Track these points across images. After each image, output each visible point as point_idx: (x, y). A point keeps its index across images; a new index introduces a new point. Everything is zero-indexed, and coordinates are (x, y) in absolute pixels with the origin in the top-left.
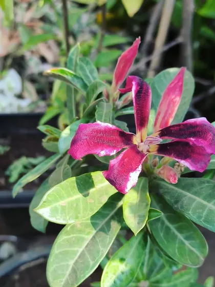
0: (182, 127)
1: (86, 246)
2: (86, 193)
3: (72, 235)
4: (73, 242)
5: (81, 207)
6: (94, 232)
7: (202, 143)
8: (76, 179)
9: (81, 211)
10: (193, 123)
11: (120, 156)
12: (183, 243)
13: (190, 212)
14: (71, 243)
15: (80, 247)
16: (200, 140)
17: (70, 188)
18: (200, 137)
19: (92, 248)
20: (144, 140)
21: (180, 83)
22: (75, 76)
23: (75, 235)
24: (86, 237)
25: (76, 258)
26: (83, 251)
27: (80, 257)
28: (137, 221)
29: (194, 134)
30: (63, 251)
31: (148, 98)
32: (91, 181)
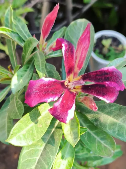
0: (98, 73)
1: (41, 155)
2: (36, 121)
3: (30, 149)
4: (32, 153)
5: (35, 132)
6: (44, 144)
7: (114, 85)
8: (30, 114)
9: (36, 135)
10: (106, 70)
11: (61, 100)
12: (100, 142)
13: (107, 129)
14: (30, 154)
15: (37, 156)
16: (112, 83)
17: (26, 122)
18: (113, 81)
19: (45, 156)
20: (71, 81)
21: (88, 35)
22: (12, 32)
23: (32, 149)
24: (40, 148)
25: (36, 164)
26: (40, 159)
27: (38, 163)
28: (73, 138)
29: (108, 79)
30: (27, 160)
31: (73, 54)
32: (38, 112)
